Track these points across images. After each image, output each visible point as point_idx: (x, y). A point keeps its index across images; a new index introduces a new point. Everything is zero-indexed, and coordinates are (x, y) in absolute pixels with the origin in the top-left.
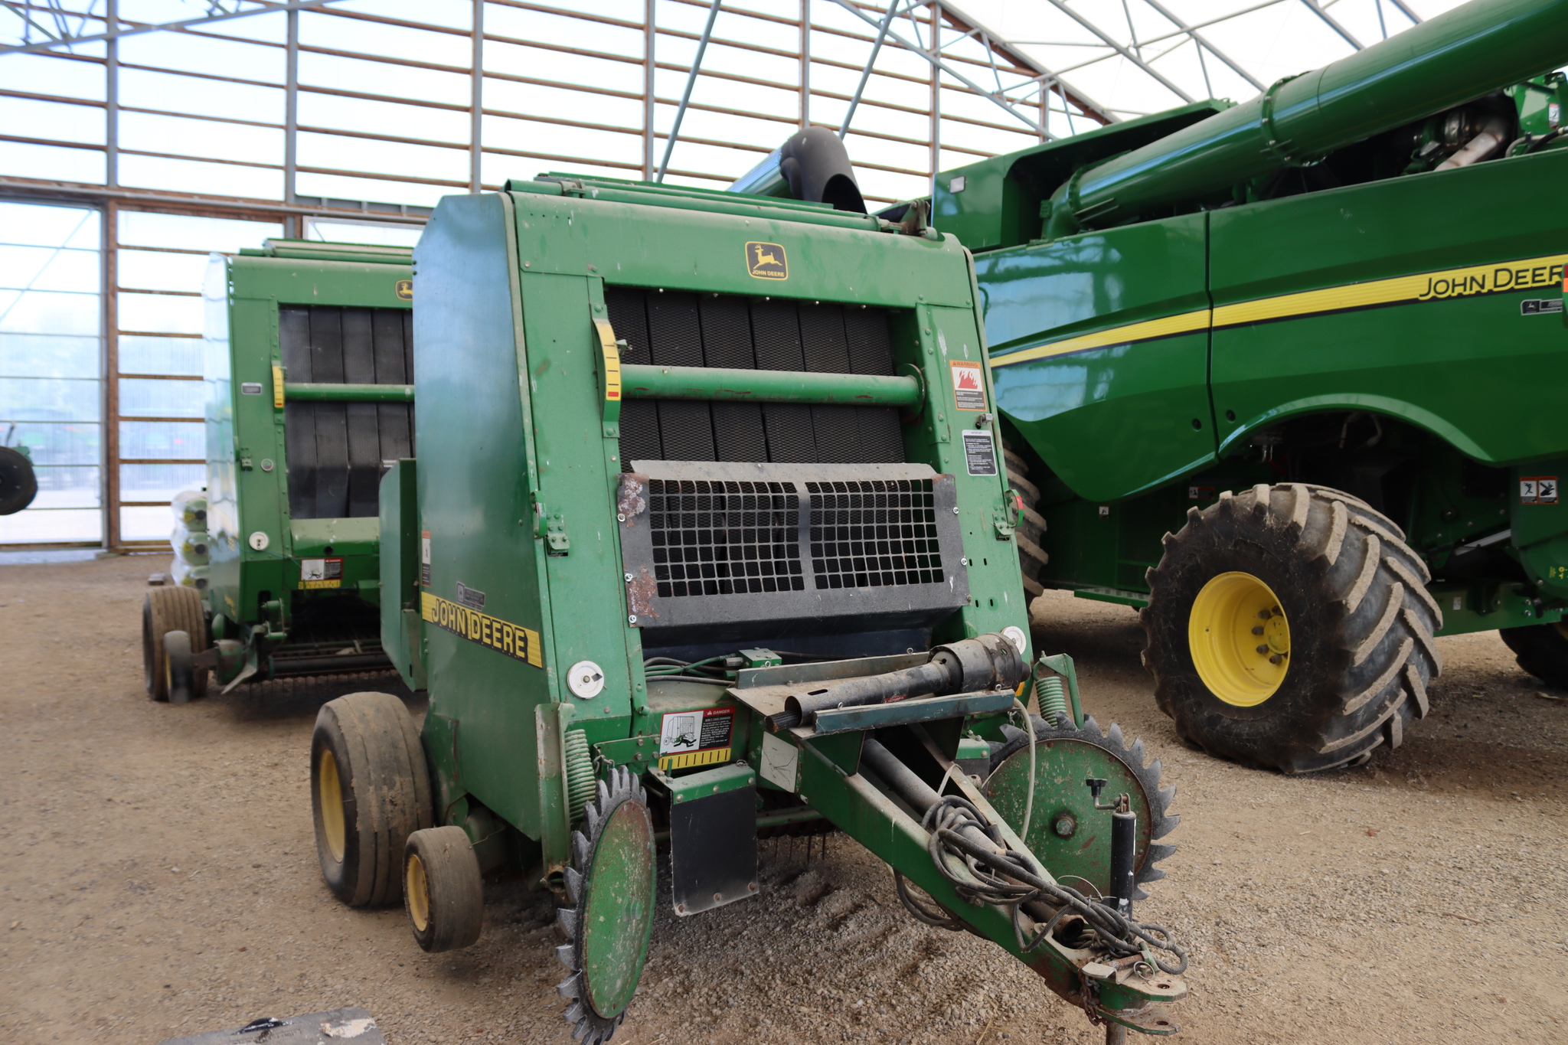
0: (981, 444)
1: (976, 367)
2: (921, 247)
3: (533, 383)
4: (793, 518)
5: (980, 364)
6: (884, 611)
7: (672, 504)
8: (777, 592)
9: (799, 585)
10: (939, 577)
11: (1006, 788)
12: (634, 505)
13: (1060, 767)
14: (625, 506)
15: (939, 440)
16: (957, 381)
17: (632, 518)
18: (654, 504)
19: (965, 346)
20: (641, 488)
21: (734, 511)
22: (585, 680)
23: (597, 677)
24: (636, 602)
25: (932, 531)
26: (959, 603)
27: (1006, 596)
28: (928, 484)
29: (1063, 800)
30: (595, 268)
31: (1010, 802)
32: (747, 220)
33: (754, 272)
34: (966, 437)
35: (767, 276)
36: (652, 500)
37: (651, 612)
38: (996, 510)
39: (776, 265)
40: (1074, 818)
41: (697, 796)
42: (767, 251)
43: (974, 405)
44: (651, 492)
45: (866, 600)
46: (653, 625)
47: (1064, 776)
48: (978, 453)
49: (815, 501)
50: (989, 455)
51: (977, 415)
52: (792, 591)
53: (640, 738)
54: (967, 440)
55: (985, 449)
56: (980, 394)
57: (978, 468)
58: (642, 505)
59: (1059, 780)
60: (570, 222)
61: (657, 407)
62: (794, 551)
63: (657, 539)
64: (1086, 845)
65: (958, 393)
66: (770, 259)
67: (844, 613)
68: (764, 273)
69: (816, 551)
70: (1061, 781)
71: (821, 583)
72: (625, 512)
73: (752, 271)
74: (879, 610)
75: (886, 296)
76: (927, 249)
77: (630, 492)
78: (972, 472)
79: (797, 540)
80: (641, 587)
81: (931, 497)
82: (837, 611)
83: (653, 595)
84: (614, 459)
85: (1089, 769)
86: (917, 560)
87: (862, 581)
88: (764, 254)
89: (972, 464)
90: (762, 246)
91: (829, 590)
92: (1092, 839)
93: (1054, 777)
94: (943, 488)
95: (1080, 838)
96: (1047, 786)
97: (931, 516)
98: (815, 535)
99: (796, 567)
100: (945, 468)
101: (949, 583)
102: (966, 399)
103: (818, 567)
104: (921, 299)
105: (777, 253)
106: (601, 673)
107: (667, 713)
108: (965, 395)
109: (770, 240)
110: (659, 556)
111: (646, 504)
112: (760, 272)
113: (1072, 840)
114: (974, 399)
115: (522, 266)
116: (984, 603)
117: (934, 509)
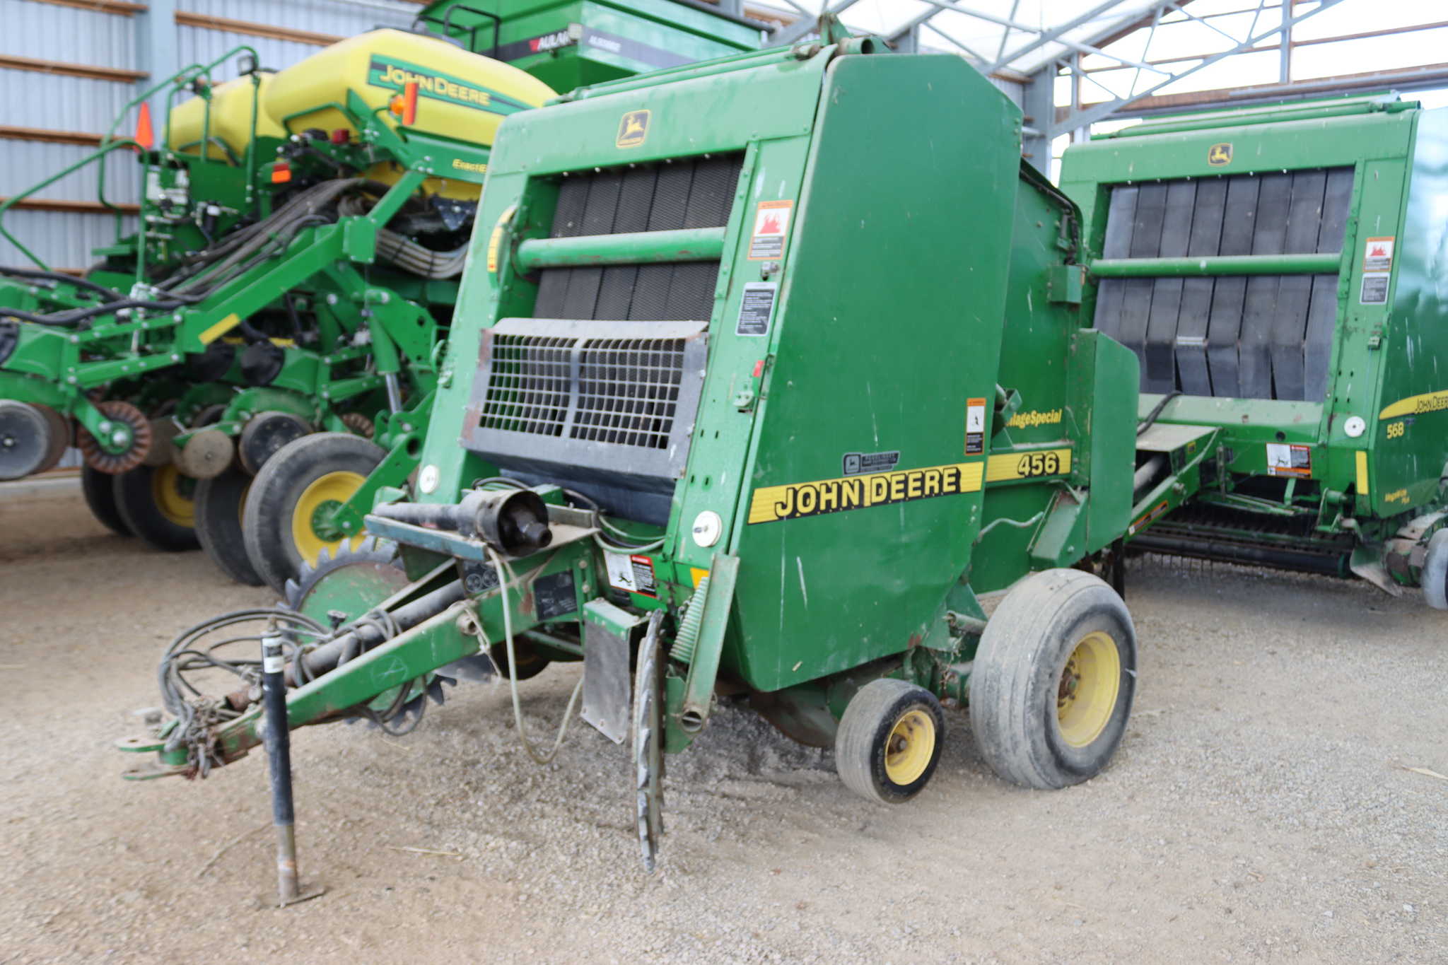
0: (761, 298)
1: (788, 208)
2: (778, 73)
4: (568, 371)
5: (793, 205)
6: (609, 468)
7: (503, 354)
8: (542, 436)
9: (558, 432)
10: (664, 444)
12: (483, 353)
15: (716, 295)
16: (760, 225)
17: (482, 363)
19: (783, 183)
20: (489, 341)
21: (533, 362)
22: (428, 479)
24: (467, 428)
25: (675, 394)
26: (672, 474)
27: (724, 477)
28: (680, 343)
30: (526, 164)
34: (747, 291)
35: (629, 144)
36: (496, 351)
37: (472, 437)
39: (641, 131)
42: (636, 119)
43: (769, 254)
44: (495, 343)
45: (599, 455)
48: (753, 310)
49: (584, 357)
50: (767, 312)
52: (552, 437)
54: (748, 294)
55: (764, 304)
56: (782, 240)
57: (748, 327)
58: (488, 354)
60: (524, 130)
61: (571, 274)
62: (566, 402)
63: (492, 381)
65: (755, 240)
66: (637, 126)
67: (579, 463)
68: (627, 141)
69: (580, 403)
73: (620, 141)
75: (720, 141)
76: (783, 74)
77: (483, 343)
78: (741, 331)
79: (570, 392)
80: (472, 417)
81: (681, 357)
82: (575, 460)
83: (476, 424)
84: (490, 317)
86: (652, 423)
88: (633, 123)
89: (744, 322)
90: (635, 116)
91: (577, 441)
94: (694, 348)
97: (677, 379)
98: (582, 388)
99: (563, 416)
100: (713, 326)
101: (670, 451)
102: (763, 245)
103: (577, 417)
104: (753, 136)
105: (644, 119)
108: (764, 242)
110: (489, 395)
111: (491, 353)
112: (625, 141)
114: (770, 246)
115: (491, 173)
116: (700, 480)
117: (684, 370)
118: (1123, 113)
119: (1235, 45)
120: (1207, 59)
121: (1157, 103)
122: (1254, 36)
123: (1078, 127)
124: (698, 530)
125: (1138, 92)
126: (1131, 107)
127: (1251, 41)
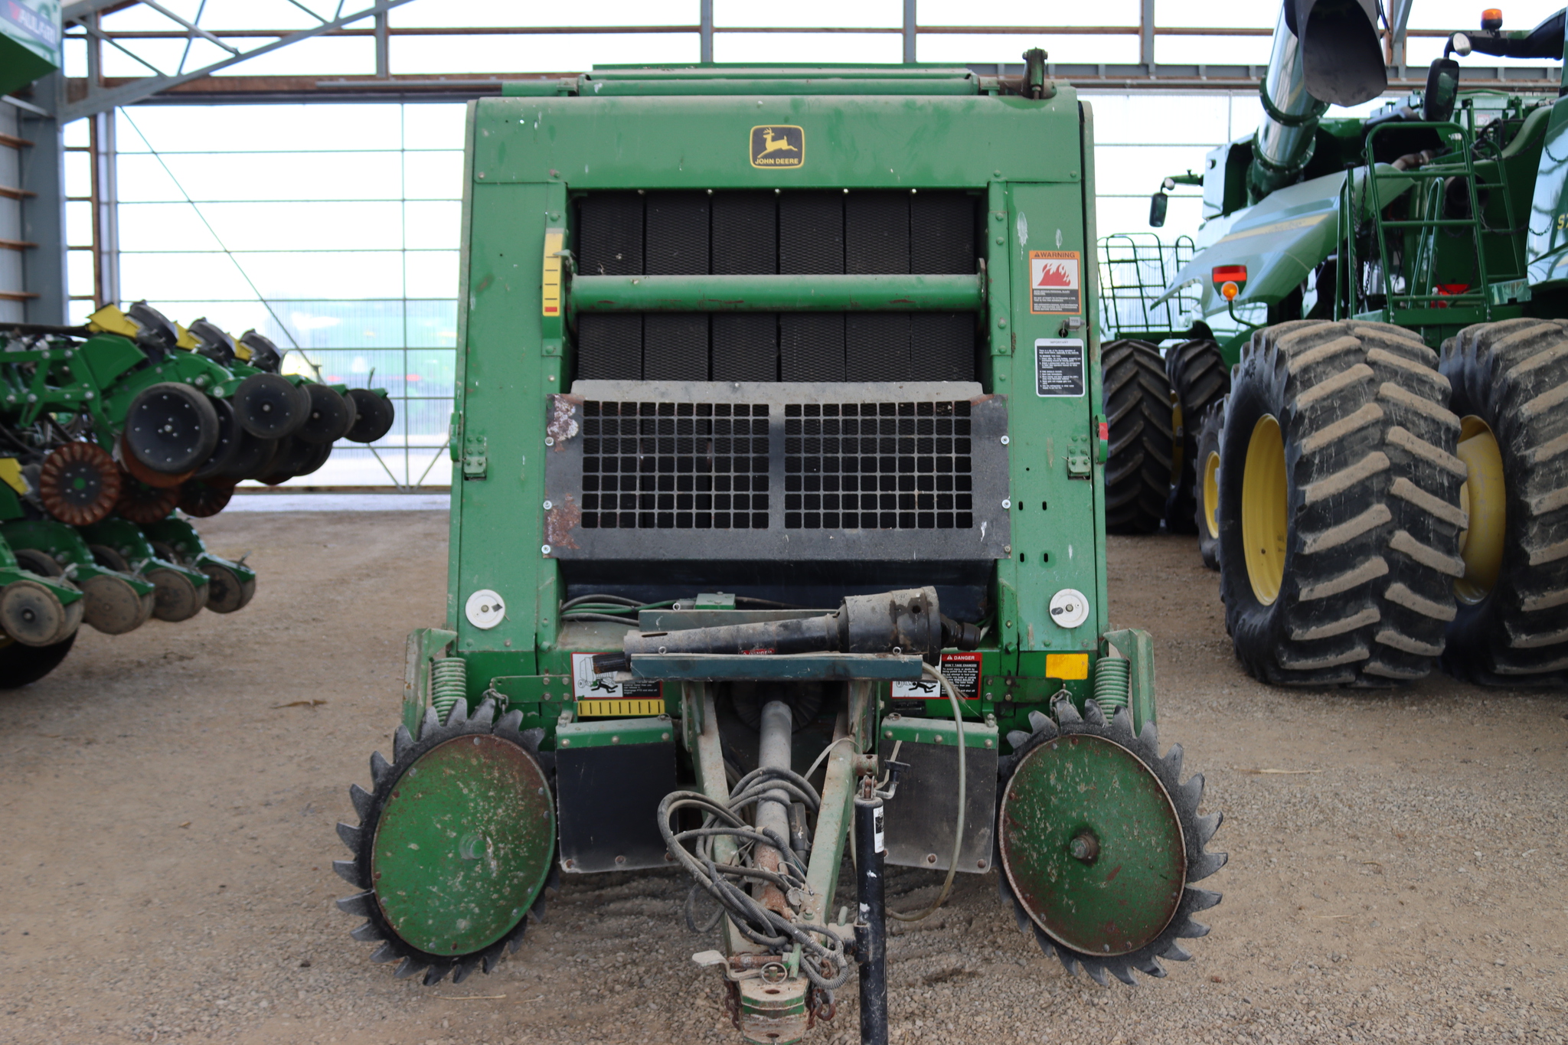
0: (1063, 356)
1: (1071, 257)
2: (1010, 109)
3: (473, 300)
4: (762, 446)
5: (1079, 254)
6: (875, 558)
7: (611, 427)
8: (732, 529)
9: (762, 522)
10: (966, 521)
11: (1029, 792)
12: (565, 428)
13: (1084, 771)
14: (555, 429)
15: (995, 351)
16: (1037, 277)
17: (562, 442)
18: (588, 427)
19: (1059, 232)
20: (573, 410)
21: (684, 436)
22: (485, 609)
23: (497, 607)
24: (554, 532)
25: (965, 465)
26: (992, 555)
27: (1070, 551)
28: (964, 407)
29: (1085, 814)
30: (558, 172)
31: (1033, 809)
32: (760, 100)
33: (758, 161)
34: (1039, 348)
35: (775, 165)
36: (586, 422)
37: (570, 543)
38: (1075, 440)
39: (791, 150)
40: (1097, 838)
41: (589, 744)
42: (778, 135)
43: (1059, 307)
44: (586, 413)
45: (851, 544)
46: (571, 557)
47: (1087, 784)
48: (1056, 369)
49: (791, 427)
50: (1077, 371)
51: (1061, 320)
52: (751, 529)
53: (546, 677)
54: (1041, 352)
55: (1072, 363)
56: (1074, 293)
57: (1053, 387)
58: (574, 429)
59: (1082, 788)
60: (536, 125)
61: (643, 321)
62: (762, 484)
63: (589, 465)
64: (1111, 877)
65: (1036, 293)
66: (783, 144)
67: (818, 558)
68: (771, 161)
69: (792, 484)
70: (1084, 789)
71: (792, 522)
72: (554, 435)
73: (755, 160)
74: (869, 557)
75: (943, 177)
76: (1018, 111)
77: (561, 414)
78: (1041, 391)
79: (767, 471)
80: (562, 516)
81: (968, 422)
82: (808, 555)
83: (575, 525)
84: (552, 379)
85: (1116, 778)
86: (935, 499)
87: (850, 522)
88: (774, 139)
89: (1045, 382)
90: (774, 130)
91: (803, 531)
92: (1117, 870)
93: (1076, 783)
94: (987, 412)
95: (1103, 867)
96: (1069, 793)
97: (965, 446)
98: (792, 465)
99: (762, 502)
100: (999, 388)
101: (979, 529)
102: (1049, 299)
103: (792, 502)
104: (996, 176)
105: (793, 136)
106: (502, 604)
107: (576, 653)
108: (1047, 295)
109: (786, 121)
110: (589, 483)
111: (579, 428)
112: (765, 161)
113: (1094, 868)
114: (1061, 299)
115: (476, 179)
116: (1034, 557)
117: (972, 437)
118: (169, 97)
119: (319, 24)
120: (287, 37)
121: (218, 87)
122: (343, 15)
123: (100, 111)
124: (1058, 611)
125: (189, 69)
126: (181, 89)
127: (339, 21)
